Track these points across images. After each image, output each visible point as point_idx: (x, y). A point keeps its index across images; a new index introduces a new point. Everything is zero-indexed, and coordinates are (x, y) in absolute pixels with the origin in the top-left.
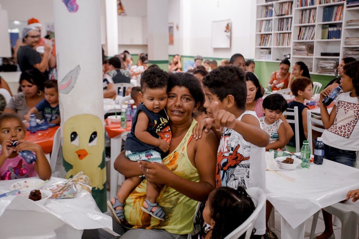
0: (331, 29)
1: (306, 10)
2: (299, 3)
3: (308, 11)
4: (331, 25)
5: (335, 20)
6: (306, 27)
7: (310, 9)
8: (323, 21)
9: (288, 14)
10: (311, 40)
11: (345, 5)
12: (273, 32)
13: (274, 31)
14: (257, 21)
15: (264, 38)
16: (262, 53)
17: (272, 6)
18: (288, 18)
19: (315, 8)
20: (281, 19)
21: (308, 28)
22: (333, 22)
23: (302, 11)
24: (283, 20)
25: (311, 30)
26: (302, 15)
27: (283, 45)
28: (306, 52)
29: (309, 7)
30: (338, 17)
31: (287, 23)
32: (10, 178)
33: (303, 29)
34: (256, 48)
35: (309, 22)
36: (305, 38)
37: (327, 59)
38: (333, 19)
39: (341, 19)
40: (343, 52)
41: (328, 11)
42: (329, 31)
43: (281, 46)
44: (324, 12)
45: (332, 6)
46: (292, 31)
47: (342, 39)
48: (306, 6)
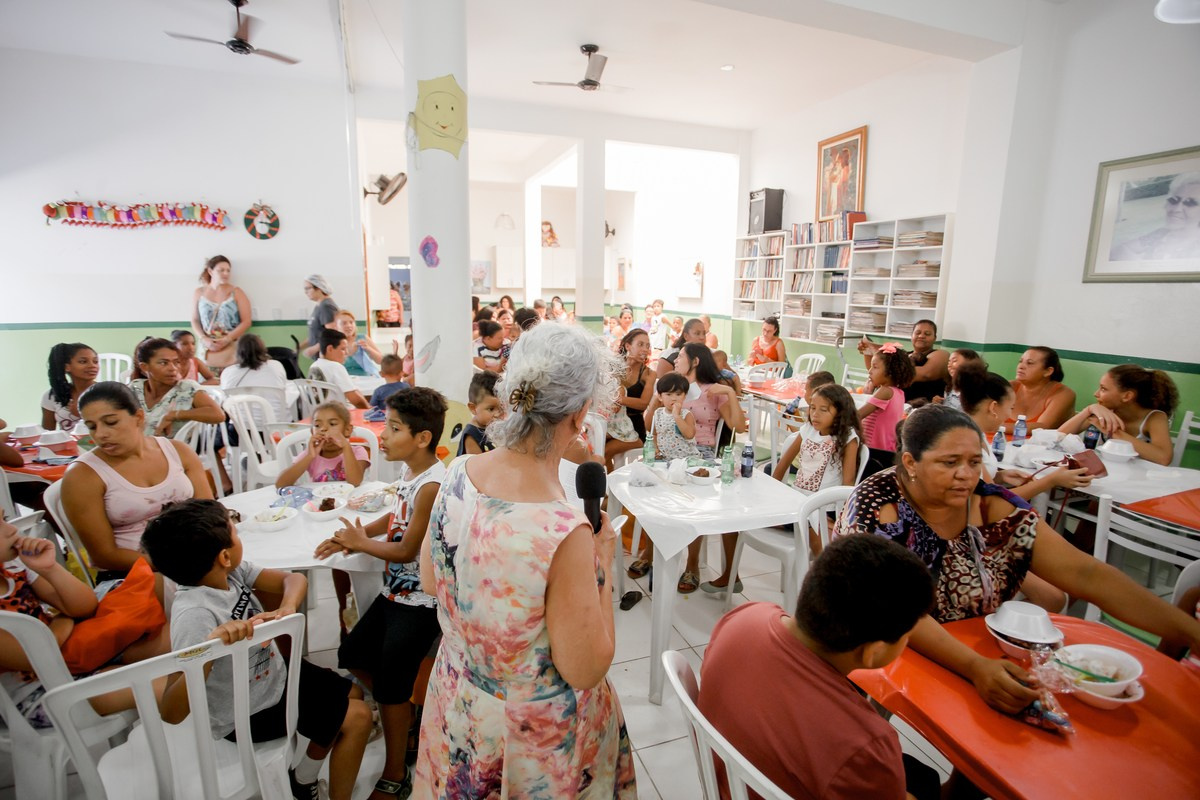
0: (836, 279)
1: (803, 249)
2: (793, 239)
3: (805, 251)
4: (835, 274)
5: (840, 266)
6: (803, 273)
7: (808, 249)
8: (826, 267)
9: (778, 254)
10: (808, 294)
11: (852, 246)
12: (756, 279)
13: (759, 278)
14: (737, 262)
15: (745, 285)
16: (743, 308)
17: (756, 240)
18: (778, 259)
19: (814, 247)
20: (770, 260)
21: (805, 275)
22: (837, 269)
23: (798, 250)
24: (771, 262)
25: (808, 279)
26: (797, 255)
27: (771, 298)
28: (801, 310)
29: (805, 245)
30: (844, 262)
31: (777, 267)
32: (326, 480)
33: (798, 276)
34: (735, 301)
35: (806, 267)
36: (801, 290)
37: (829, 322)
38: (838, 265)
39: (847, 265)
40: (850, 313)
41: (832, 252)
42: (833, 282)
43: (768, 300)
44: (826, 253)
45: (835, 246)
46: (783, 279)
47: (848, 294)
48: (802, 243)
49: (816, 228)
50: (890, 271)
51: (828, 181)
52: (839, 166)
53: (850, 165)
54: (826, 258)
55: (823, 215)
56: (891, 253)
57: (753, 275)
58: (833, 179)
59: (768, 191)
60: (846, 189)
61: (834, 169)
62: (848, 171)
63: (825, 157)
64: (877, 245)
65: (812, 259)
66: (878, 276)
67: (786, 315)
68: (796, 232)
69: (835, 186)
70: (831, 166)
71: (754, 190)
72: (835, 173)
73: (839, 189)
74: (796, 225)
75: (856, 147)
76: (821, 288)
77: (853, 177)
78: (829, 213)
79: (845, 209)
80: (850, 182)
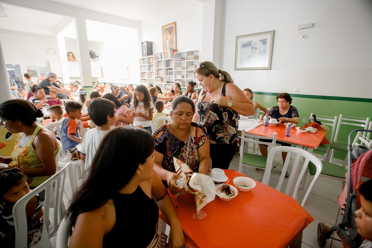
1: (159, 61)
2: (156, 58)
4: (170, 69)
6: (160, 69)
7: (161, 61)
8: (167, 67)
9: (152, 63)
10: (162, 76)
11: (174, 60)
12: (146, 72)
14: (139, 66)
15: (143, 74)
16: (143, 81)
17: (145, 59)
18: (152, 65)
19: (163, 61)
20: (150, 65)
21: (161, 70)
23: (158, 62)
25: (162, 71)
26: (158, 63)
28: (161, 81)
31: (152, 67)
34: (140, 79)
35: (161, 67)
36: (160, 75)
37: (170, 85)
38: (170, 66)
39: (173, 66)
40: (175, 82)
41: (168, 62)
42: (169, 72)
43: (150, 79)
44: (167, 63)
45: (169, 60)
46: (154, 71)
47: (174, 76)
48: (159, 59)
49: (163, 54)
50: (185, 68)
51: (166, 39)
52: (168, 34)
53: (172, 34)
54: (167, 64)
55: (165, 50)
56: (185, 62)
57: (145, 70)
58: (167, 39)
59: (147, 42)
60: (171, 42)
61: (167, 35)
62: (171, 36)
63: (164, 31)
64: (181, 60)
65: (163, 64)
66: (182, 69)
67: (156, 83)
68: (157, 56)
69: (168, 41)
70: (166, 34)
71: (143, 42)
72: (168, 37)
73: (169, 42)
74: (157, 53)
75: (173, 28)
76: (166, 73)
77: (173, 38)
78: (167, 50)
79: (171, 48)
80: (172, 40)
